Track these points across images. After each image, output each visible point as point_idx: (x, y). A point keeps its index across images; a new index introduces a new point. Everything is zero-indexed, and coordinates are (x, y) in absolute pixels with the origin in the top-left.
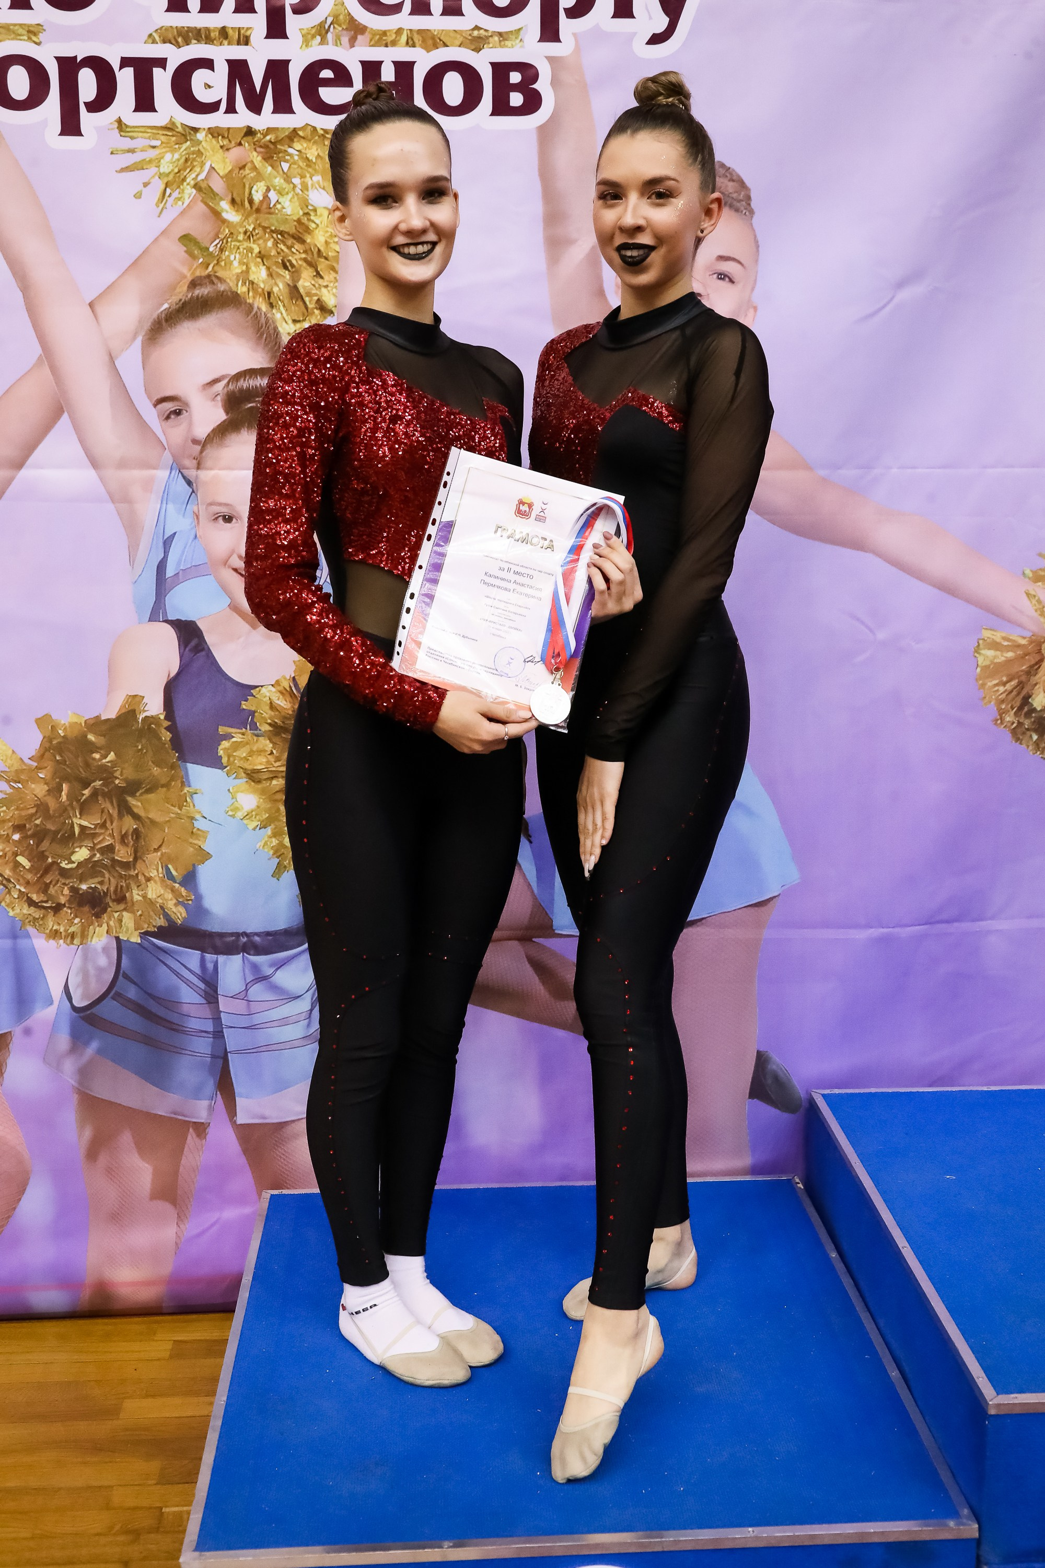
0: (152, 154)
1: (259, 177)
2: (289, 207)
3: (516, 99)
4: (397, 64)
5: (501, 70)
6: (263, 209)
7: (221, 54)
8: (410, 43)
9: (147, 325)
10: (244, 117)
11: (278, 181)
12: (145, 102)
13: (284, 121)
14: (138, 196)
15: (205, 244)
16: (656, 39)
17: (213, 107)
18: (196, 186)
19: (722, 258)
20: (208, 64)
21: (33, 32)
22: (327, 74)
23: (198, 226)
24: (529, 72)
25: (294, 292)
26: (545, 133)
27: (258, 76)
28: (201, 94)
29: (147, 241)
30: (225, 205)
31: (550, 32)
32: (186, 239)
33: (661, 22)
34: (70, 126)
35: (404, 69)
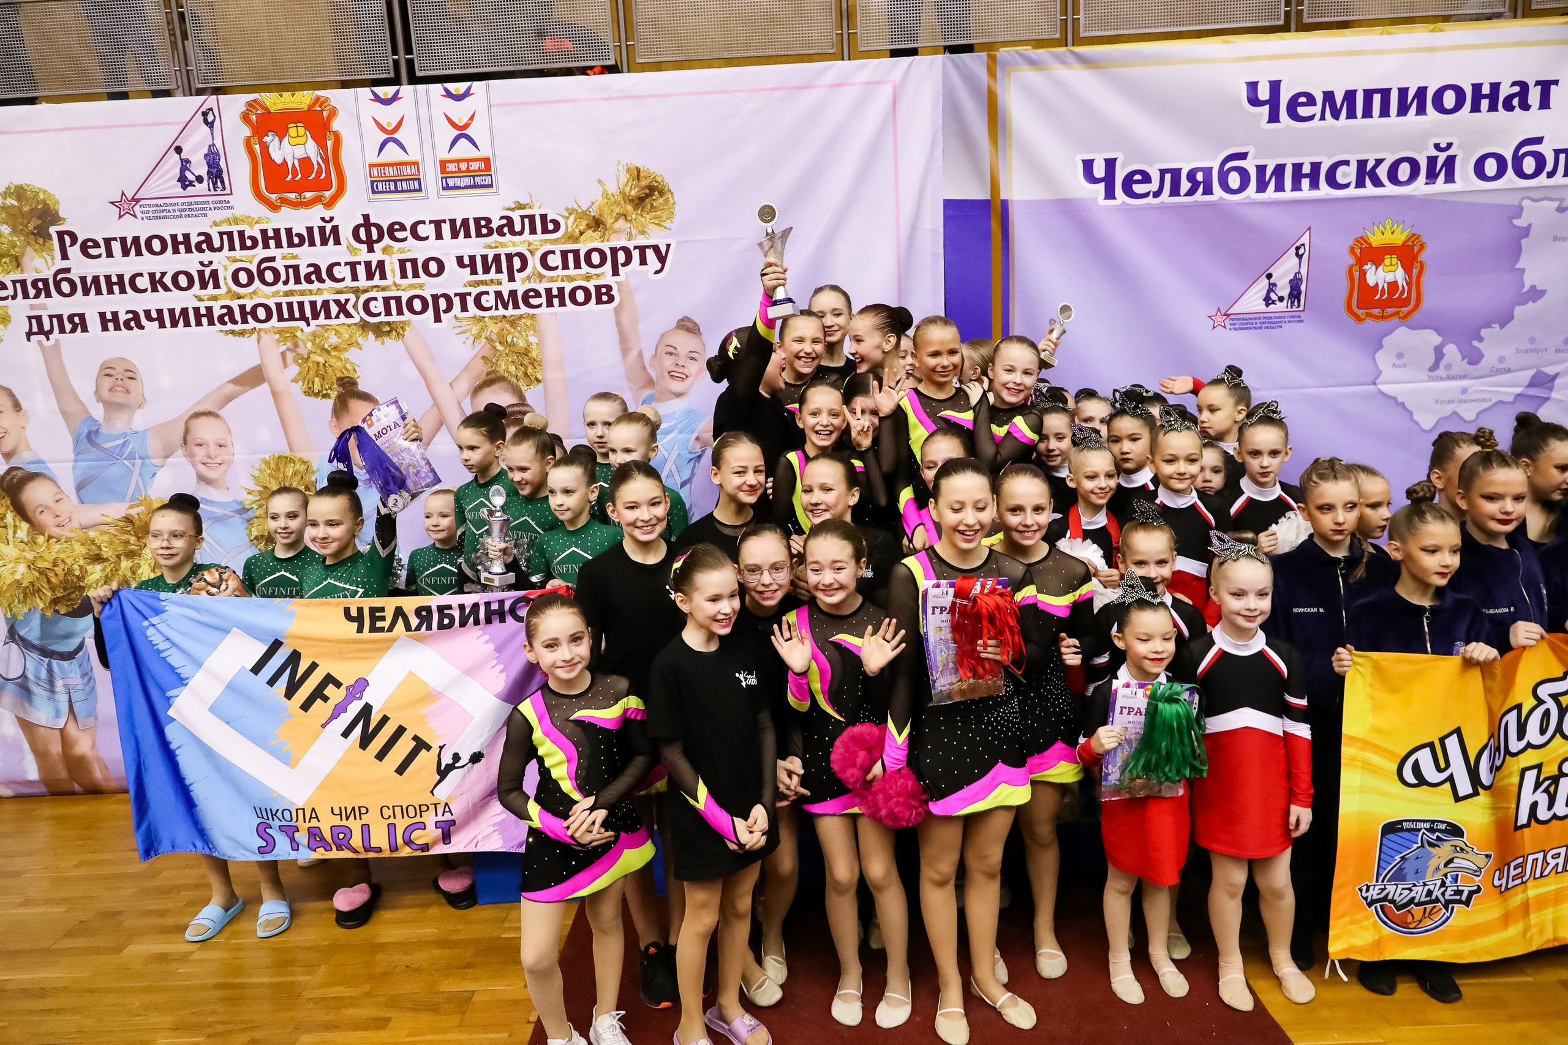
0: (469, 327)
1: (509, 333)
2: (521, 343)
3: (605, 298)
4: (558, 289)
5: (598, 288)
6: (512, 344)
7: (492, 289)
8: (563, 280)
9: (472, 390)
10: (502, 311)
11: (517, 334)
12: (464, 308)
13: (517, 312)
14: (464, 343)
15: (490, 358)
16: (657, 272)
17: (491, 308)
18: (486, 338)
19: (691, 352)
20: (487, 293)
21: (421, 286)
22: (532, 294)
23: (487, 352)
24: (609, 288)
25: (526, 374)
26: (617, 310)
27: (506, 296)
28: (485, 304)
29: (469, 359)
30: (497, 344)
31: (616, 273)
32: (483, 357)
33: (659, 266)
34: (438, 319)
35: (561, 290)
